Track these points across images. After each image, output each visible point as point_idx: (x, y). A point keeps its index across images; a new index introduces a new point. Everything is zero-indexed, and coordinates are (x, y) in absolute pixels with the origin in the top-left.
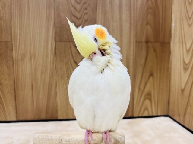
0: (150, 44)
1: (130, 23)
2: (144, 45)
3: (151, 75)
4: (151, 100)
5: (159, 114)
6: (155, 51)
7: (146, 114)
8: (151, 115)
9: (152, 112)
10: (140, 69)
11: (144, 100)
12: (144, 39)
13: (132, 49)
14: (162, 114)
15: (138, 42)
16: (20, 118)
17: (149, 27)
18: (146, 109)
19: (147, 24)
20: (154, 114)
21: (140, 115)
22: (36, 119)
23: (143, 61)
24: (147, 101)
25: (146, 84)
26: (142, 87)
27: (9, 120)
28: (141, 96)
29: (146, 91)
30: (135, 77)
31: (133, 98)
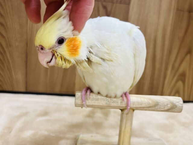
2: (186, 14)
3: (189, 52)
4: (184, 82)
5: (191, 100)
10: (177, 44)
11: (177, 81)
12: (186, 7)
13: (171, 17)
15: (179, 10)
16: (30, 89)
18: (178, 92)
23: (181, 34)
24: (180, 83)
25: (181, 62)
26: (177, 65)
27: (16, 90)
28: (174, 76)
30: (170, 52)
31: (165, 78)
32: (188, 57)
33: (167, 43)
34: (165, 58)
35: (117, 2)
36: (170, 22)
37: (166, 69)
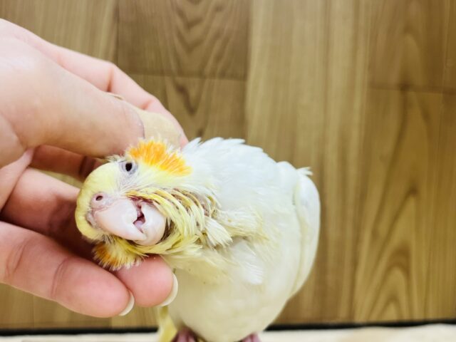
0: (412, 95)
1: (356, 27)
2: (395, 96)
3: (413, 191)
4: (407, 271)
5: (431, 316)
6: (426, 116)
7: (391, 315)
8: (406, 317)
9: (410, 308)
10: (379, 171)
11: (389, 270)
12: (394, 78)
13: (357, 105)
14: (440, 316)
15: (376, 88)
17: (410, 40)
18: (393, 299)
19: (408, 29)
20: (418, 316)
21: (374, 319)
22: (37, 326)
23: (388, 147)
24: (398, 275)
25: (395, 218)
26: (383, 228)
28: (379, 257)
29: (396, 240)
30: (363, 196)
31: (355, 263)
32: (411, 204)
33: (353, 171)
34: (350, 212)
35: (213, 75)
36: (356, 118)
37: (357, 241)
